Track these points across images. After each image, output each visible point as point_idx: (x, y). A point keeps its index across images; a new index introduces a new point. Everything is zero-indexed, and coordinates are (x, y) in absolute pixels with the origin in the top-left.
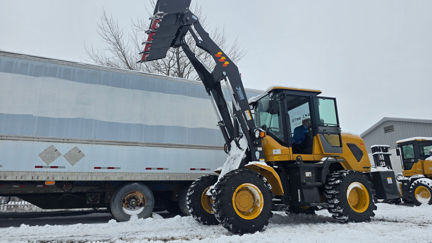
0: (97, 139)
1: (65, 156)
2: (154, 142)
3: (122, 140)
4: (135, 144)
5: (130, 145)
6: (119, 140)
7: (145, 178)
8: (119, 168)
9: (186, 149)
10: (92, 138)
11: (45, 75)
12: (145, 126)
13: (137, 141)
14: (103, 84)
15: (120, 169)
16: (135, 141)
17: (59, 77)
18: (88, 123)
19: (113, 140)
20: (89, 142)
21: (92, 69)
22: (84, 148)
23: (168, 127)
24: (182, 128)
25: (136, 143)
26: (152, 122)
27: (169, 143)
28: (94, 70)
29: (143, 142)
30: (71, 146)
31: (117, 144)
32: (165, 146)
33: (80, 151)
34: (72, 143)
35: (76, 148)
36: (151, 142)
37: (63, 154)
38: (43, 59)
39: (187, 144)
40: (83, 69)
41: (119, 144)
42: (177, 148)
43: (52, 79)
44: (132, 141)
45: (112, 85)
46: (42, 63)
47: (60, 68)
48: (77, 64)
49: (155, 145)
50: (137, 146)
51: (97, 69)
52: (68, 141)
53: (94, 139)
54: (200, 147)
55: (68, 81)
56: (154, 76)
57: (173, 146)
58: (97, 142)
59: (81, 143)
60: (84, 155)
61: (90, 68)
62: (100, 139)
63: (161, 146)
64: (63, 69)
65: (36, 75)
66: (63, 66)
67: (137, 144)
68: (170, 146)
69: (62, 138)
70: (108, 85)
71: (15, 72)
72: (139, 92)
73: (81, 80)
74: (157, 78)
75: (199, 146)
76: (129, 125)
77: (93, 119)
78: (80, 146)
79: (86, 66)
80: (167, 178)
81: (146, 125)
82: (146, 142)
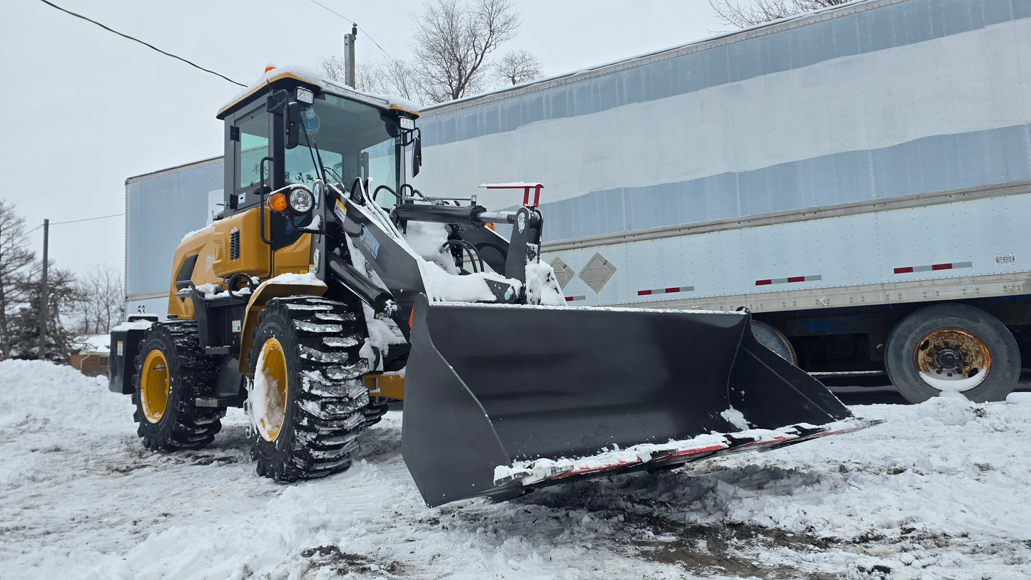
0: (634, 231)
1: (582, 275)
2: (770, 211)
3: (689, 223)
4: (719, 226)
5: (709, 232)
6: (680, 225)
7: (758, 305)
8: (691, 289)
9: (873, 214)
10: (625, 231)
11: (526, 122)
12: (740, 174)
13: (726, 218)
14: (630, 101)
15: (693, 290)
16: (718, 219)
17: (548, 118)
18: (613, 198)
19: (668, 226)
20: (620, 239)
21: (603, 75)
22: (611, 253)
23: (805, 163)
24: (853, 154)
25: (722, 224)
26: (757, 160)
27: (815, 206)
28: (608, 77)
29: (740, 216)
30: (588, 254)
31: (678, 232)
32: (802, 217)
33: (606, 261)
34: (589, 246)
35: (597, 257)
36: (760, 213)
37: (577, 271)
38: (517, 91)
39: (874, 197)
40: (586, 83)
41: (682, 232)
42: (839, 216)
43: (536, 124)
44: (711, 220)
45: (649, 99)
46: (516, 100)
47: (547, 97)
48: (574, 77)
49: (773, 220)
50: (726, 229)
51: (612, 73)
52: (583, 245)
53: (629, 232)
54: (922, 201)
55: (563, 120)
56: (748, 35)
57: (828, 212)
58: (636, 237)
59: (605, 244)
60: (613, 269)
61: (599, 75)
62: (640, 230)
63: (791, 218)
64: (551, 98)
65: (512, 127)
66: (552, 91)
67: (724, 226)
68: (817, 213)
69: (571, 240)
70: (639, 101)
71: (482, 134)
72: (714, 92)
73: (585, 110)
74: (757, 37)
75: (918, 197)
76: (699, 182)
77: (620, 189)
78: (605, 252)
79: (589, 73)
80: (822, 302)
81: (742, 172)
82: (748, 216)
